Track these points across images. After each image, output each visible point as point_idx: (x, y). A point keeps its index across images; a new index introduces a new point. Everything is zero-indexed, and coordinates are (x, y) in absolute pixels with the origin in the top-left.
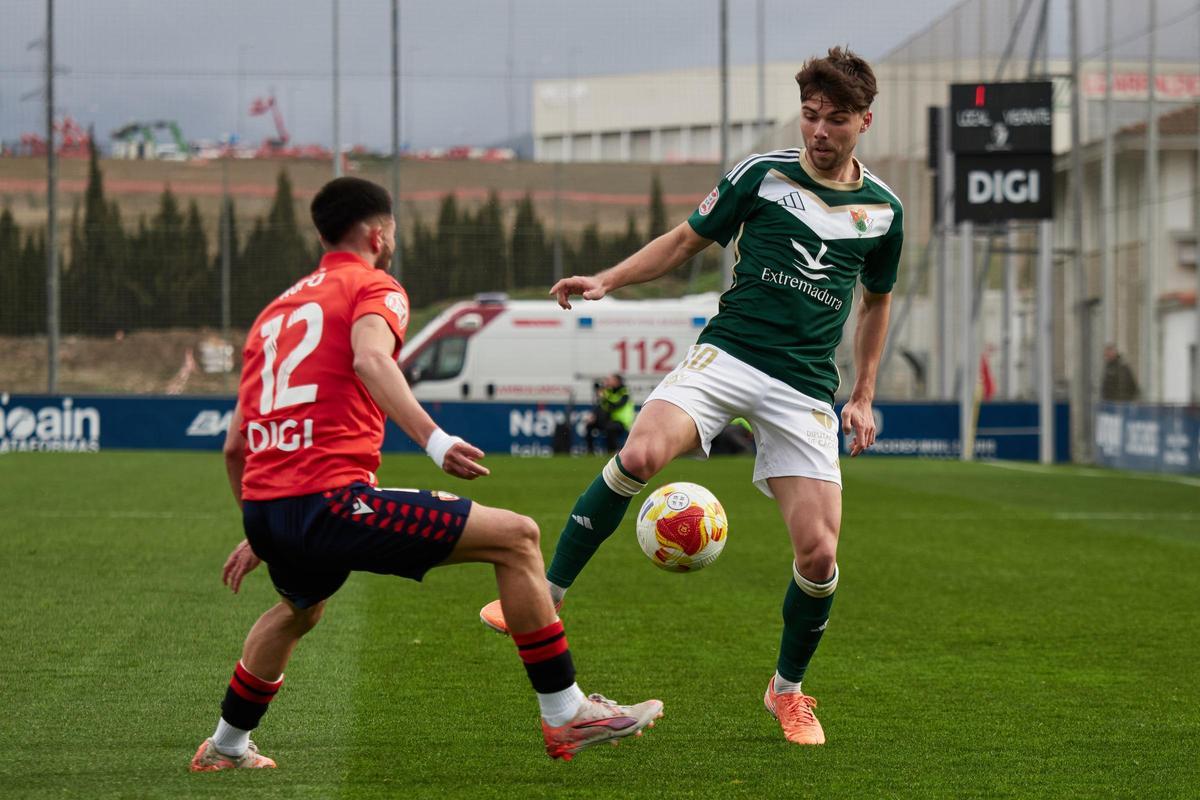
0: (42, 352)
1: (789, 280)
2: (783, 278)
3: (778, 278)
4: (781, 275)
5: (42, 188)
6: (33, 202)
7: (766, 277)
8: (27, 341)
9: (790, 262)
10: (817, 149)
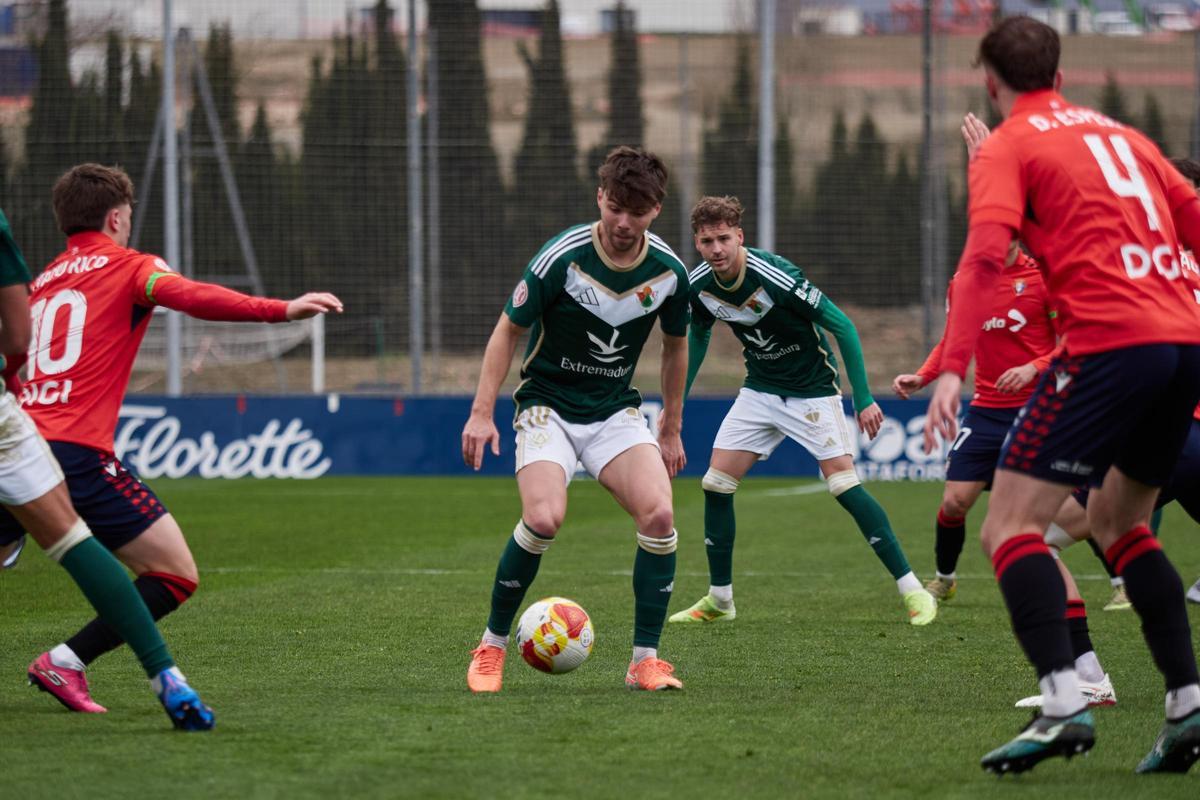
0: (917, 332)
1: (586, 369)
2: (581, 368)
3: (576, 367)
4: (579, 365)
5: (915, 83)
6: (906, 105)
7: (565, 365)
8: (895, 315)
9: (586, 352)
10: (618, 236)
